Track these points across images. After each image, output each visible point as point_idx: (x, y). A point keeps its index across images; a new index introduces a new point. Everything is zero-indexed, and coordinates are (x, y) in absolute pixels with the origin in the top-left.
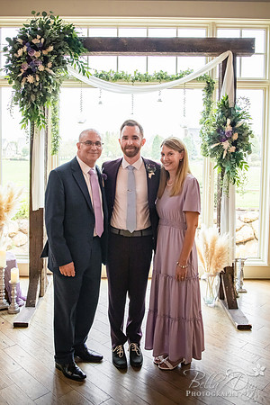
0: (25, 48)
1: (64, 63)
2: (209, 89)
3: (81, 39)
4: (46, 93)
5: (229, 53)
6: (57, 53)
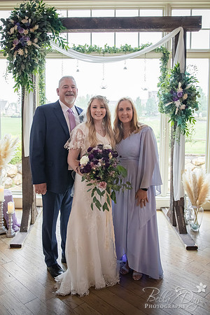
0: (16, 27)
1: (47, 38)
2: (165, 59)
3: (61, 19)
4: (33, 64)
5: (181, 29)
6: (41, 30)
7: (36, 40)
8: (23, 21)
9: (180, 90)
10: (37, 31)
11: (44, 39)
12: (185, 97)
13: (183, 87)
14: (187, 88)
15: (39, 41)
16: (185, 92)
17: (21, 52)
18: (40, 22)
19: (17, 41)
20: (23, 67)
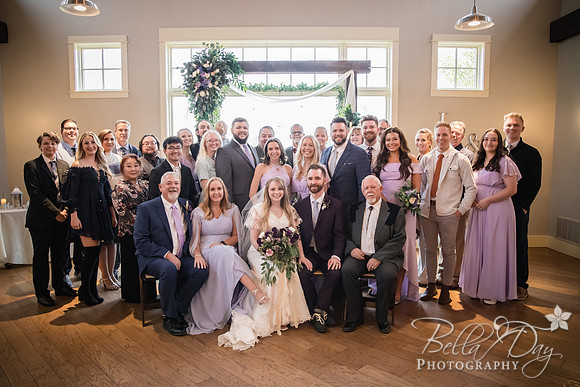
0: (198, 71)
1: (227, 81)
2: (341, 97)
3: (239, 63)
4: (214, 104)
5: (352, 72)
6: (221, 74)
7: (216, 83)
8: (205, 66)
10: (218, 74)
11: (224, 81)
15: (219, 83)
17: (202, 94)
18: (220, 65)
19: (199, 84)
20: (204, 108)
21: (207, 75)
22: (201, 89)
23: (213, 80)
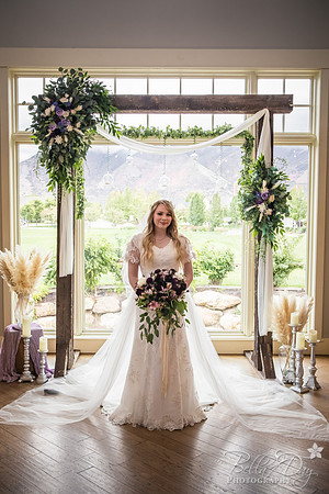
0: (53, 108)
2: (248, 146)
3: (110, 97)
4: (75, 154)
5: (266, 111)
6: (85, 112)
7: (78, 125)
8: (63, 100)
9: (264, 190)
10: (80, 112)
11: (90, 123)
12: (272, 199)
13: (269, 186)
14: (274, 187)
15: (82, 125)
16: (271, 192)
17: (59, 140)
18: (83, 101)
19: (54, 126)
20: (61, 159)
21: (65, 114)
22: (57, 132)
23: (74, 120)
